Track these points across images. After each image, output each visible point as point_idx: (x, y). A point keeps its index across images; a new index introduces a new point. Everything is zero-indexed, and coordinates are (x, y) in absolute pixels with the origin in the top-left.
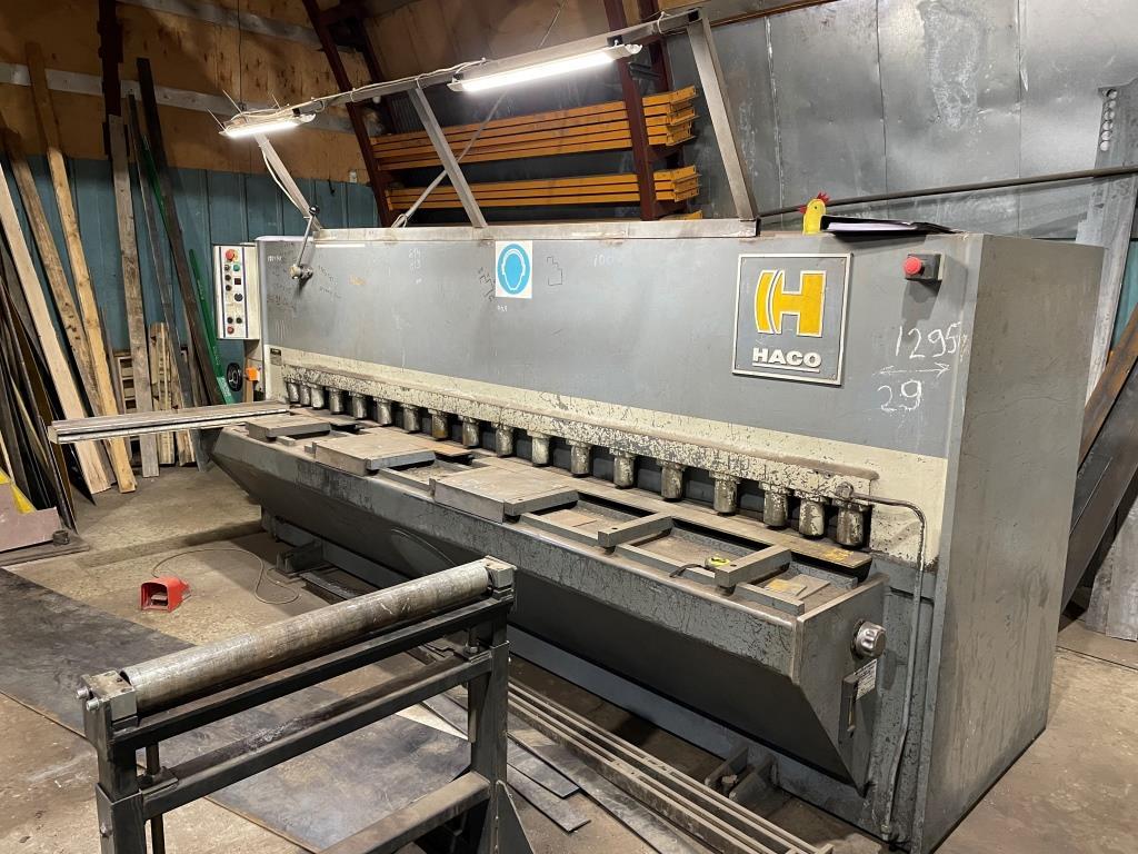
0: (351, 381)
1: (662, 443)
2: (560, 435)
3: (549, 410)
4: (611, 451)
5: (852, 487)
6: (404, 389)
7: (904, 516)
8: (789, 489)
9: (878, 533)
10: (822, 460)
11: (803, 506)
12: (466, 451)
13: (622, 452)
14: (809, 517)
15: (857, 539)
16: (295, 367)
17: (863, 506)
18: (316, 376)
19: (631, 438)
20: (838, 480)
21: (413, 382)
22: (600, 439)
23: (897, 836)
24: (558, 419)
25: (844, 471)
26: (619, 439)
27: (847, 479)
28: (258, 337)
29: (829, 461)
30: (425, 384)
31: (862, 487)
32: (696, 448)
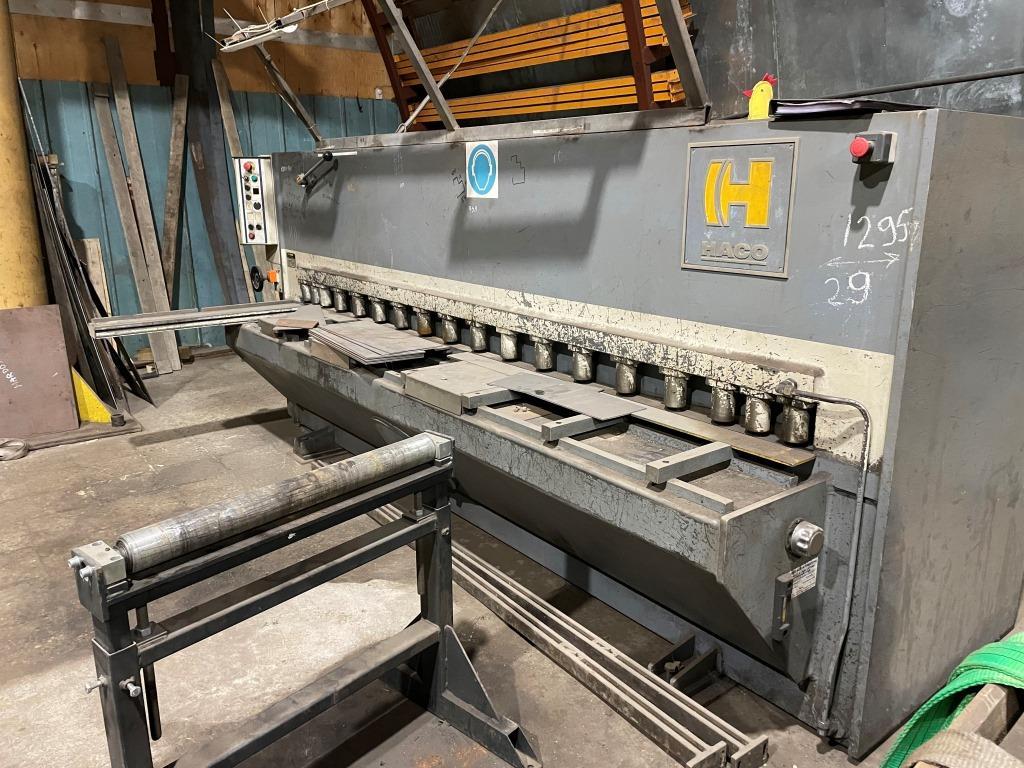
0: (350, 282)
1: (615, 339)
2: (524, 332)
3: (515, 307)
4: (570, 347)
5: (796, 385)
6: (392, 289)
7: (849, 415)
8: (734, 385)
9: (822, 431)
10: (768, 356)
11: (749, 402)
12: (445, 347)
13: (580, 348)
14: (753, 414)
15: (801, 436)
16: (306, 270)
17: (807, 403)
18: (323, 278)
19: (587, 335)
20: (783, 376)
21: (401, 282)
22: (559, 335)
23: (835, 733)
24: (522, 316)
25: (789, 367)
26: (576, 335)
27: (791, 375)
28: (276, 242)
29: (774, 357)
30: (410, 284)
31: (805, 384)
32: (646, 343)
